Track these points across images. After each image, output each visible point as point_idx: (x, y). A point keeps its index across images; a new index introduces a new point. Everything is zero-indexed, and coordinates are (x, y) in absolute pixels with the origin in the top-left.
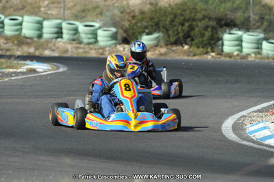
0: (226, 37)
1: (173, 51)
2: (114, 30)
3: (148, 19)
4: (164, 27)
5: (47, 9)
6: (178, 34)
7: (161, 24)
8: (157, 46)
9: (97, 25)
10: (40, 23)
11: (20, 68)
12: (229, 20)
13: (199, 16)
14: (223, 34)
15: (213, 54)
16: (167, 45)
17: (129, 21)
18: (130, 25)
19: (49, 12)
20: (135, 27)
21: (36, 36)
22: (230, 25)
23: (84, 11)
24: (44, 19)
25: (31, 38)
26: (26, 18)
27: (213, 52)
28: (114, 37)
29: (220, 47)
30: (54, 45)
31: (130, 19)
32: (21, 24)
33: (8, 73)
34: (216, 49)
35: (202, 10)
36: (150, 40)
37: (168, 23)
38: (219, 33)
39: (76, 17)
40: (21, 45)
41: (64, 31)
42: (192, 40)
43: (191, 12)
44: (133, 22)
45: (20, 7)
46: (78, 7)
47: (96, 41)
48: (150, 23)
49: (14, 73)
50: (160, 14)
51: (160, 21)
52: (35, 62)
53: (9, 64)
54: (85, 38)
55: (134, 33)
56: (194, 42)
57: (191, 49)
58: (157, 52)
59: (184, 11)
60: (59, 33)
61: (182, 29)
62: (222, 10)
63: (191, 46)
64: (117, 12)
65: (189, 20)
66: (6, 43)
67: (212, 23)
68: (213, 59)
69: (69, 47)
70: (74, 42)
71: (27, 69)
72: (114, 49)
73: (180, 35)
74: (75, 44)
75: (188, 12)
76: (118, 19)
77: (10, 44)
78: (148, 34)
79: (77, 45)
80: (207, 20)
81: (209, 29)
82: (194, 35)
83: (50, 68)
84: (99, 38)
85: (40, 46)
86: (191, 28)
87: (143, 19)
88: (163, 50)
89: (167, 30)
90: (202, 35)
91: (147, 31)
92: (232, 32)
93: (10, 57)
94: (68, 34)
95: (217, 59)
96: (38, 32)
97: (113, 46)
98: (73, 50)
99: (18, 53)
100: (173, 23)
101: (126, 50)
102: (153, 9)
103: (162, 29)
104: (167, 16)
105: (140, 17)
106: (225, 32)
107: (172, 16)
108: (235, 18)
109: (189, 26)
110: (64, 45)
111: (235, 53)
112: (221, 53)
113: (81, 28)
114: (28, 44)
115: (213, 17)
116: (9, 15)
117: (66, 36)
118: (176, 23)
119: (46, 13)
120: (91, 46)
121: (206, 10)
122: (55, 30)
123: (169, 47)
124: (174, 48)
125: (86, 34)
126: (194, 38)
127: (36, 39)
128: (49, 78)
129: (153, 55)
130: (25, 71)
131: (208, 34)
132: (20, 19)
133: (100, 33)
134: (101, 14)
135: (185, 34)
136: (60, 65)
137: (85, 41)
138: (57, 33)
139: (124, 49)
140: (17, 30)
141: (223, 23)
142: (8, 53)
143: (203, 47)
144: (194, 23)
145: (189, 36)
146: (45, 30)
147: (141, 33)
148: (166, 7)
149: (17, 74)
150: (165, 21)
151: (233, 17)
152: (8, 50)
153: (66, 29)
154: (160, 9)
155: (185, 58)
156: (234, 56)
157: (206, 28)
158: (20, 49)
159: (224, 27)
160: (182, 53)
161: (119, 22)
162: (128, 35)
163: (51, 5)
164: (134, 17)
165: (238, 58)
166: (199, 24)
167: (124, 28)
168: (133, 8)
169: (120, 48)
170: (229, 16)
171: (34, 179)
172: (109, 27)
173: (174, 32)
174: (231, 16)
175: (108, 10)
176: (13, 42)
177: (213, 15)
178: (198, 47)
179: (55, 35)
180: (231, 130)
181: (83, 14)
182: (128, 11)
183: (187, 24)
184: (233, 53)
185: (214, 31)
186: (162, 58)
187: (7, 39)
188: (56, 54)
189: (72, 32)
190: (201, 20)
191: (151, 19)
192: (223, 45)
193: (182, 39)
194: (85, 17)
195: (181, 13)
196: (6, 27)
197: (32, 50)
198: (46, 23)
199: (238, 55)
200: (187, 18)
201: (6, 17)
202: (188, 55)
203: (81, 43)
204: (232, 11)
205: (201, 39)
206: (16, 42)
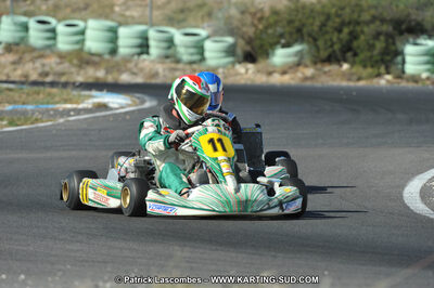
0: (409, 49)
1: (325, 73)
2: (230, 40)
3: (285, 23)
4: (310, 35)
5: (123, 8)
6: (332, 46)
7: (305, 30)
8: (298, 64)
9: (203, 33)
10: (114, 31)
11: (82, 102)
12: (413, 23)
13: (366, 17)
14: (404, 45)
15: (389, 77)
16: (315, 63)
17: (255, 26)
18: (255, 33)
19: (128, 13)
20: (264, 36)
21: (107, 51)
22: (416, 30)
23: (182, 11)
24: (120, 24)
25: (100, 55)
26: (92, 23)
27: (388, 73)
28: (230, 51)
29: (400, 66)
30: (136, 65)
31: (256, 22)
32: (83, 33)
33: (64, 110)
34: (393, 68)
35: (370, 7)
36: (289, 56)
37: (316, 28)
38: (398, 44)
39: (171, 21)
40: (84, 65)
41: (152, 43)
42: (355, 55)
43: (353, 12)
44: (261, 27)
45: (82, 5)
46: (173, 6)
47: (203, 59)
48: (288, 29)
49: (74, 110)
50: (304, 14)
51: (303, 25)
52: (105, 92)
53: (65, 97)
54: (185, 54)
55: (262, 46)
56: (357, 59)
57: (354, 70)
58: (299, 75)
59: (343, 9)
60: (144, 47)
61: (339, 39)
62: (402, 6)
63: (353, 64)
64: (234, 12)
65: (349, 23)
66: (61, 63)
67: (387, 28)
68: (389, 85)
69: (160, 68)
70: (168, 60)
71: (94, 104)
72: (232, 72)
73: (337, 47)
74: (169, 64)
75: (348, 10)
76: (235, 23)
77: (66, 65)
78: (284, 46)
79: (173, 65)
80: (378, 23)
81: (382, 38)
82: (359, 47)
83: (129, 102)
84: (207, 54)
85: (113, 67)
86: (354, 36)
87: (276, 22)
88: (309, 72)
89: (315, 40)
90: (371, 47)
91: (283, 41)
92: (419, 41)
93: (65, 85)
94: (158, 47)
95: (396, 85)
96: (110, 46)
97: (230, 66)
98: (167, 73)
99: (80, 79)
100: (324, 29)
101: (250, 72)
102: (293, 6)
103: (306, 38)
104: (314, 18)
105: (271, 20)
106: (408, 42)
107: (322, 18)
108: (423, 20)
109: (351, 33)
110: (152, 65)
111: (424, 75)
112: (401, 75)
113: (179, 38)
114: (96, 65)
115: (388, 18)
116: (64, 19)
117: (155, 50)
118: (328, 29)
119: (123, 15)
120: (195, 66)
121: (376, 7)
122: (138, 41)
123: (319, 66)
124: (327, 68)
125: (187, 47)
126: (358, 51)
127: (107, 57)
128: (128, 117)
129: (292, 79)
130: (90, 106)
131: (380, 45)
132: (81, 24)
133: (208, 45)
134: (210, 15)
135: (343, 46)
136: (146, 98)
137: (185, 58)
138: (140, 46)
139: (247, 70)
140: (77, 42)
141: (404, 27)
142: (63, 79)
143: (372, 66)
144: (358, 29)
145: (350, 49)
146: (121, 42)
147: (273, 46)
148: (312, 4)
149: (78, 112)
150: (312, 24)
151: (419, 19)
152: (63, 74)
153: (155, 40)
154: (304, 7)
155: (344, 84)
156: (422, 80)
157: (377, 35)
158: (82, 72)
159: (406, 35)
160: (340, 76)
161: (239, 29)
162: (253, 48)
163: (130, 3)
164: (261, 19)
165: (428, 82)
166: (366, 29)
167: (246, 37)
168: (261, 6)
169: (240, 68)
170: (413, 17)
171: (106, 278)
172: (222, 35)
173: (326, 43)
174: (416, 16)
175: (220, 9)
176: (71, 62)
177: (387, 15)
178: (365, 66)
179: (138, 50)
180: (418, 198)
181: (181, 16)
182: (253, 10)
183: (346, 30)
184: (419, 76)
185: (390, 41)
186: (308, 83)
187: (62, 56)
188: (139, 80)
189: (165, 45)
190: (367, 23)
191: (290, 22)
192: (404, 62)
193: (338, 53)
194: (184, 20)
195: (336, 12)
196: (60, 38)
197: (100, 74)
198: (122, 31)
199: (428, 78)
200: (347, 20)
201: (59, 21)
202: (349, 80)
203: (178, 61)
204: (417, 9)
205: (369, 54)
206: (75, 61)
